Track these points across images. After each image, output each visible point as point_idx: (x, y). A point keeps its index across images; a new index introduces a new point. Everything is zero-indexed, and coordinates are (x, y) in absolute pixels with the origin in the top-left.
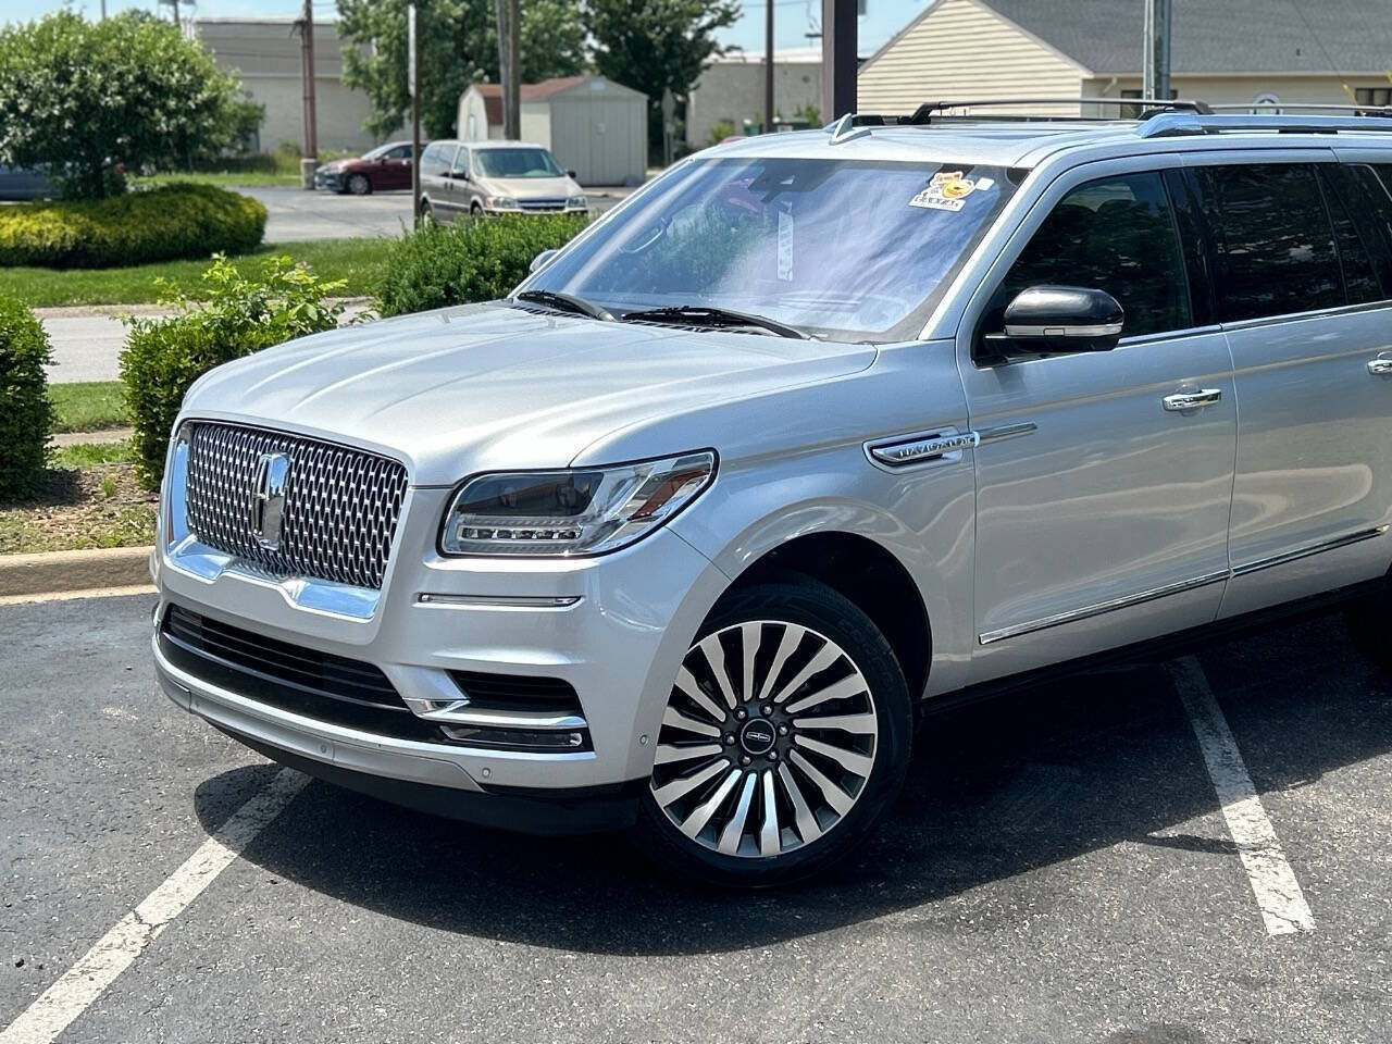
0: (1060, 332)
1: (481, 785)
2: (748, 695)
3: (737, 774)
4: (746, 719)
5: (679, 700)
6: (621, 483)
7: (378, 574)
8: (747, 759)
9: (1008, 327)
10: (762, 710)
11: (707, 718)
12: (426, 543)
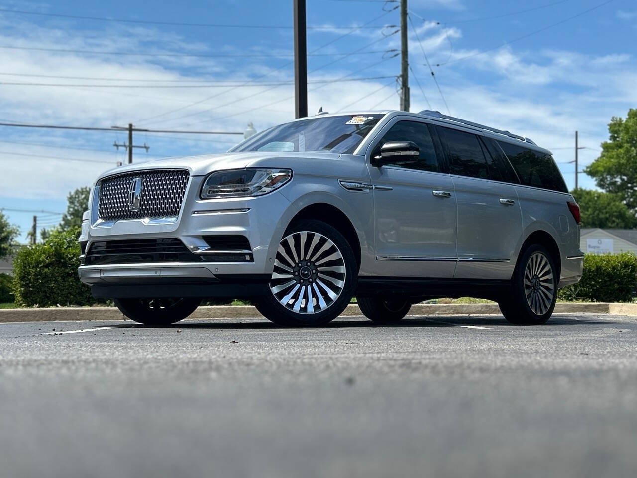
0: (399, 154)
1: (215, 275)
2: (302, 258)
3: (298, 286)
4: (301, 267)
5: (279, 257)
6: (262, 175)
7: (178, 210)
8: (302, 281)
9: (382, 153)
10: (307, 264)
11: (289, 265)
12: (197, 195)
